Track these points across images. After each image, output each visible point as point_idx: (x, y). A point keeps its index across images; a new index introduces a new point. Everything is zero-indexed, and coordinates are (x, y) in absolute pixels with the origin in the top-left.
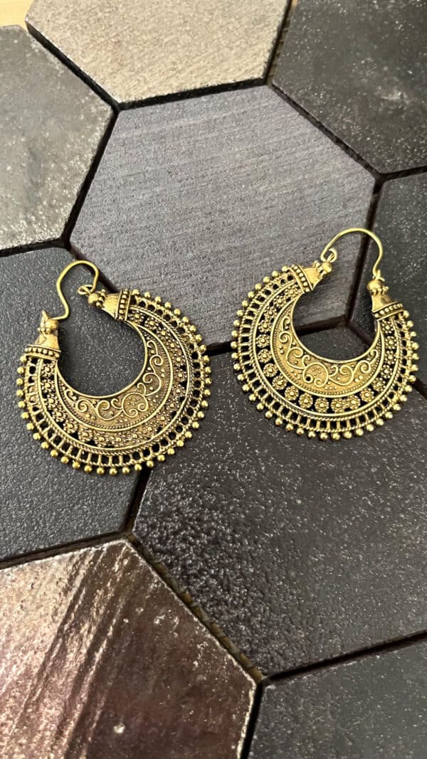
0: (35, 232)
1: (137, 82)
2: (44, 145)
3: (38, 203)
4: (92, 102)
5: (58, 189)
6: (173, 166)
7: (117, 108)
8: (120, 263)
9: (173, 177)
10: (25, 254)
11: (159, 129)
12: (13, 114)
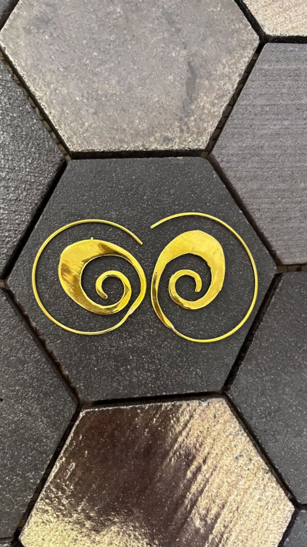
0: (185, 141)
1: (284, 18)
2: (201, 62)
3: (190, 115)
4: (245, 29)
5: (208, 105)
6: (300, 104)
7: (265, 39)
8: (248, 181)
9: (300, 114)
10: (175, 158)
11: (294, 67)
12: (179, 26)
